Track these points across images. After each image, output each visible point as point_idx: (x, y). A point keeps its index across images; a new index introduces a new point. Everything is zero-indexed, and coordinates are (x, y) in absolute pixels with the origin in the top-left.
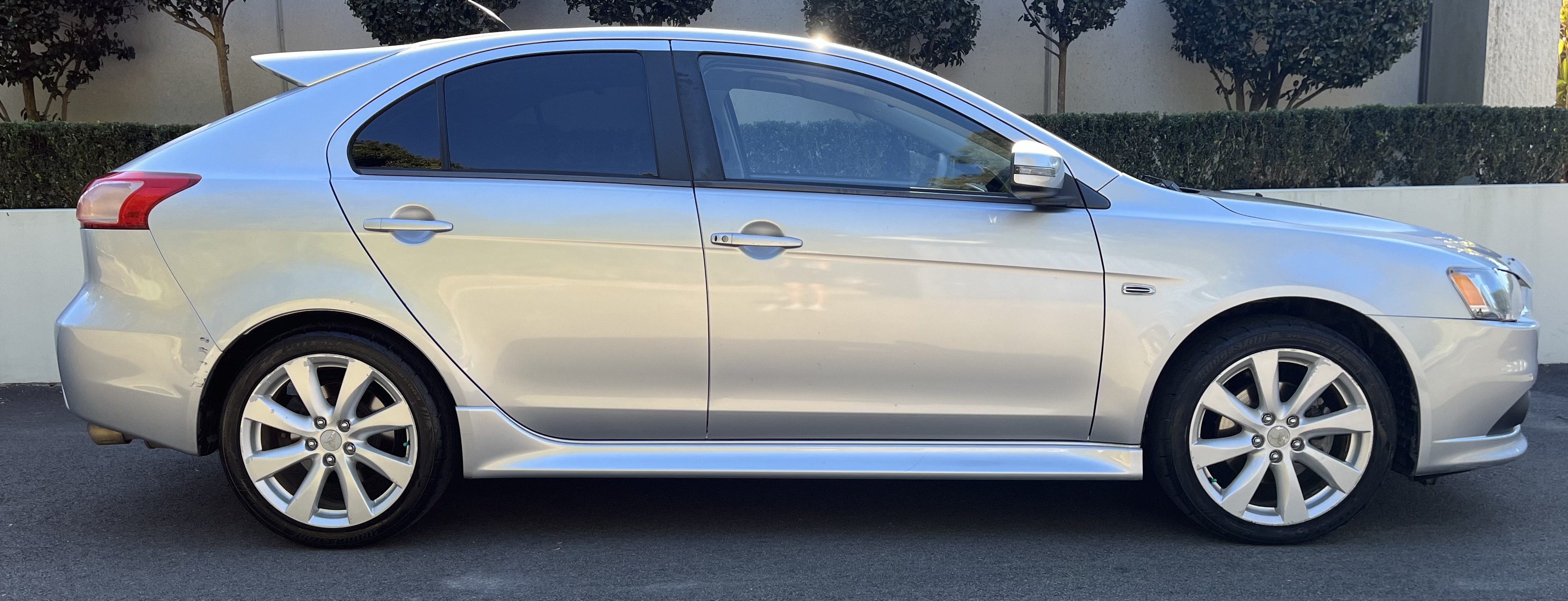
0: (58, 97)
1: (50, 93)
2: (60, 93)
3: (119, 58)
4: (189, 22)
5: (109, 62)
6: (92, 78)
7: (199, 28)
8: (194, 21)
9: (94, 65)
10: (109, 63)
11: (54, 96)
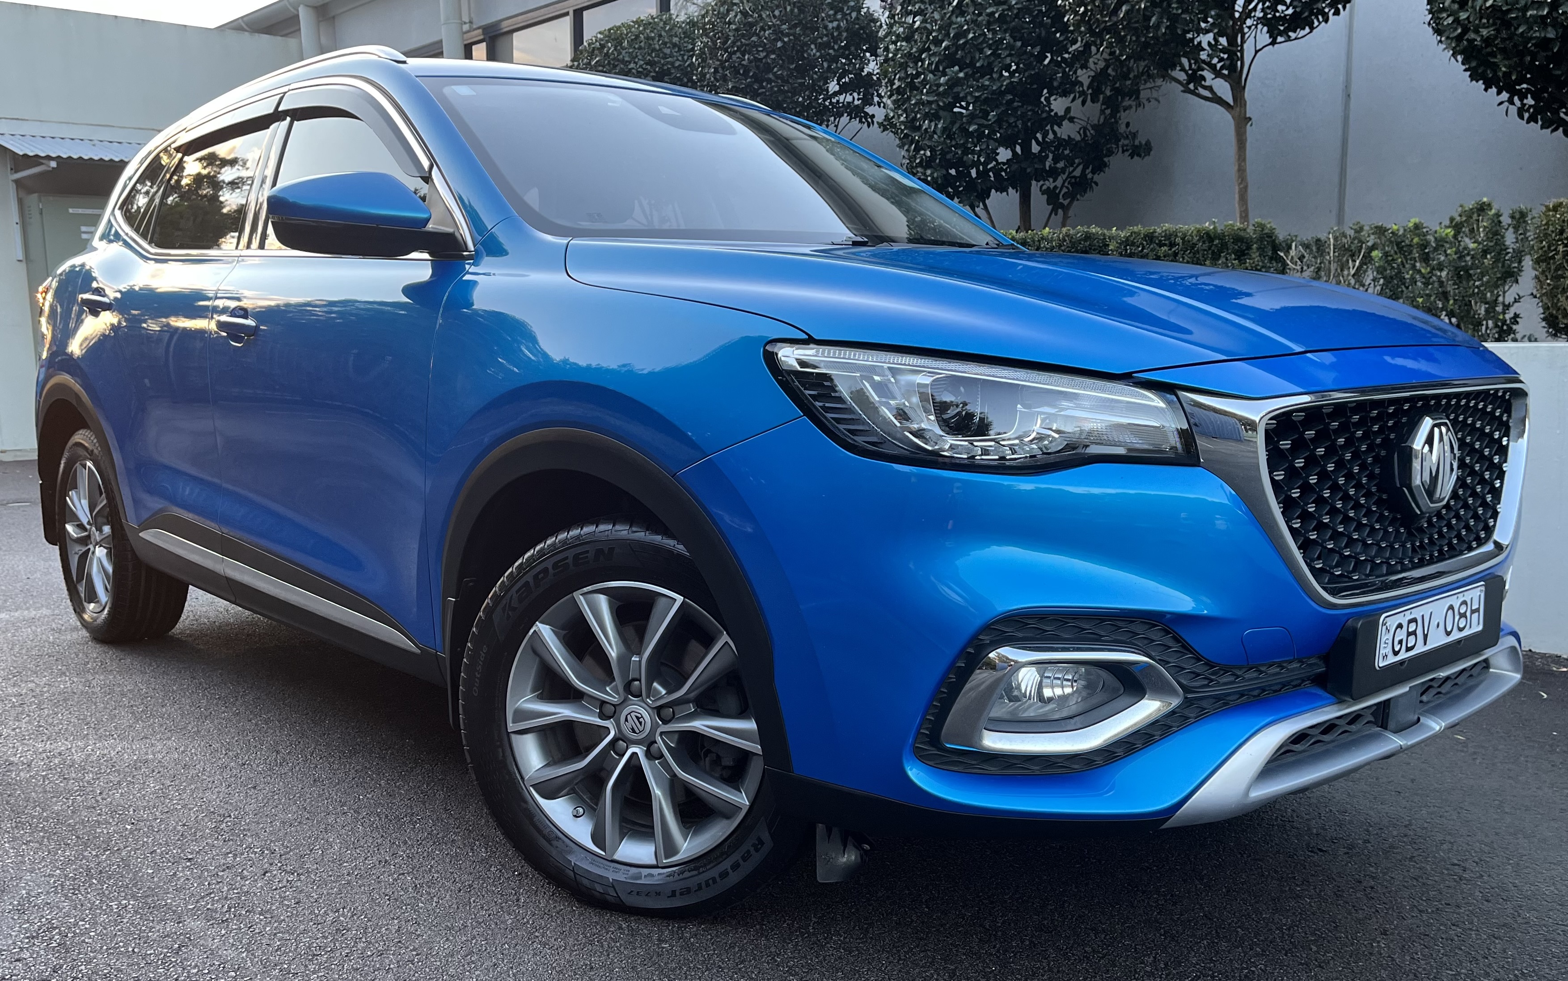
0: (1061, 211)
1: (1051, 206)
2: (1062, 206)
3: (1133, 155)
4: (1201, 91)
5: (1118, 162)
6: (1097, 184)
7: (1218, 100)
9: (1100, 167)
11: (1055, 211)
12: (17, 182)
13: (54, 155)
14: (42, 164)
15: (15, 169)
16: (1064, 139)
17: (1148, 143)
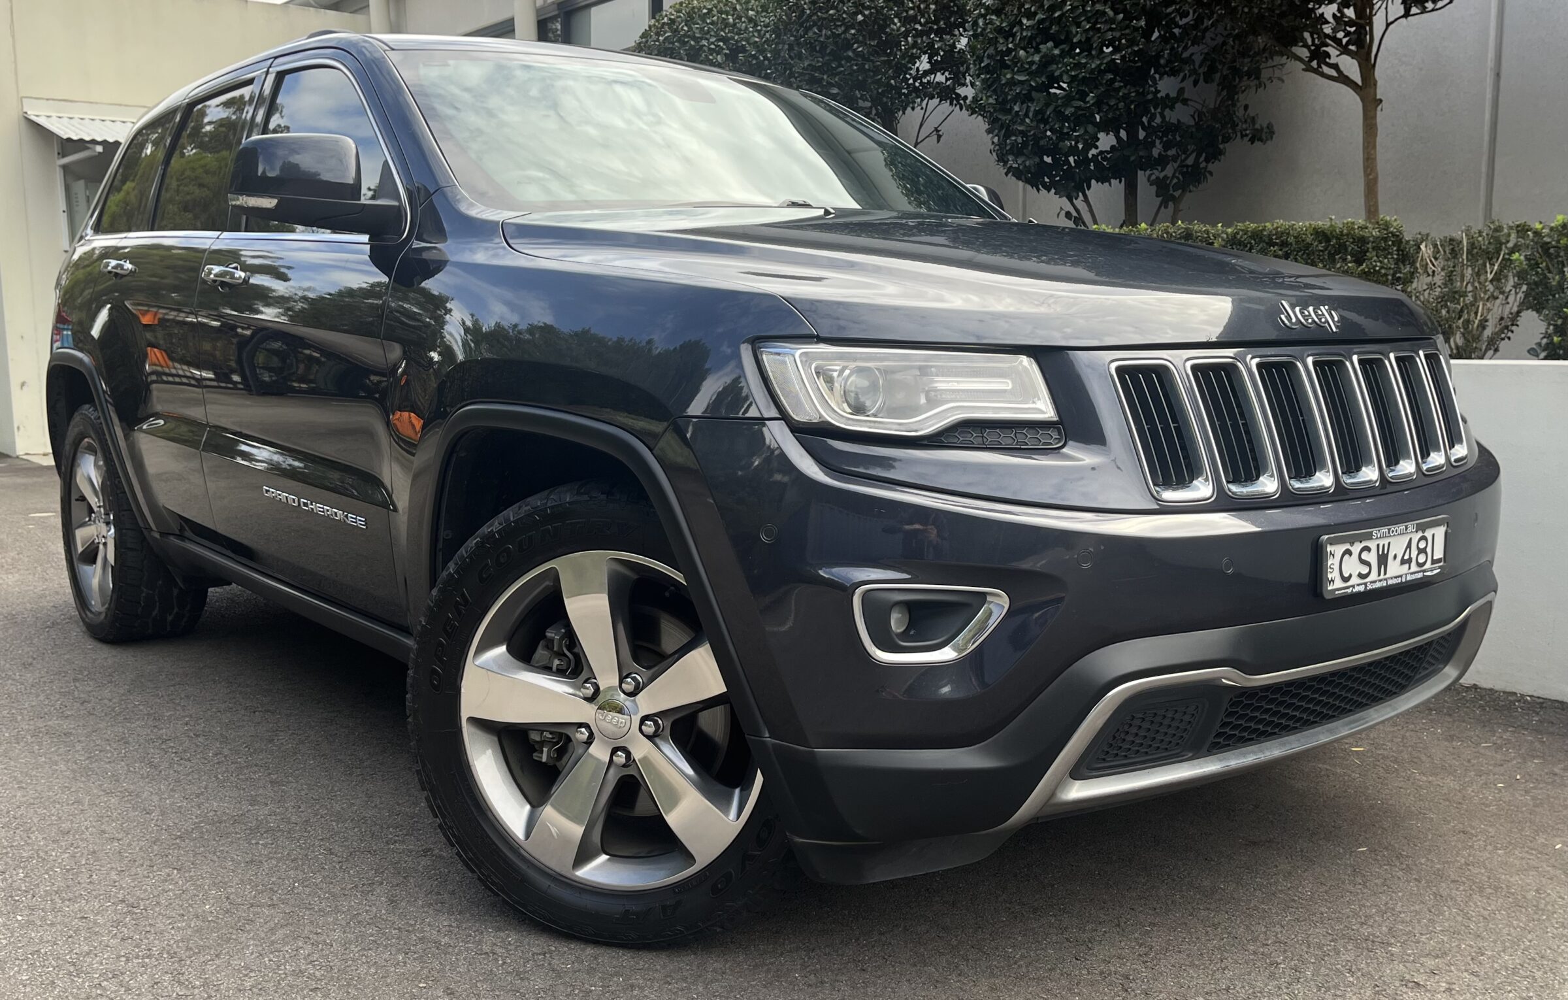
0: (1171, 204)
1: (1161, 199)
2: (1173, 198)
3: (1252, 141)
4: (1326, 69)
6: (1211, 173)
7: (1344, 79)
8: (1335, 67)
9: (1215, 154)
10: (1236, 150)
11: (1165, 204)
12: (65, 168)
13: (99, 139)
14: (88, 148)
15: (63, 154)
16: (1174, 124)
17: (1270, 127)
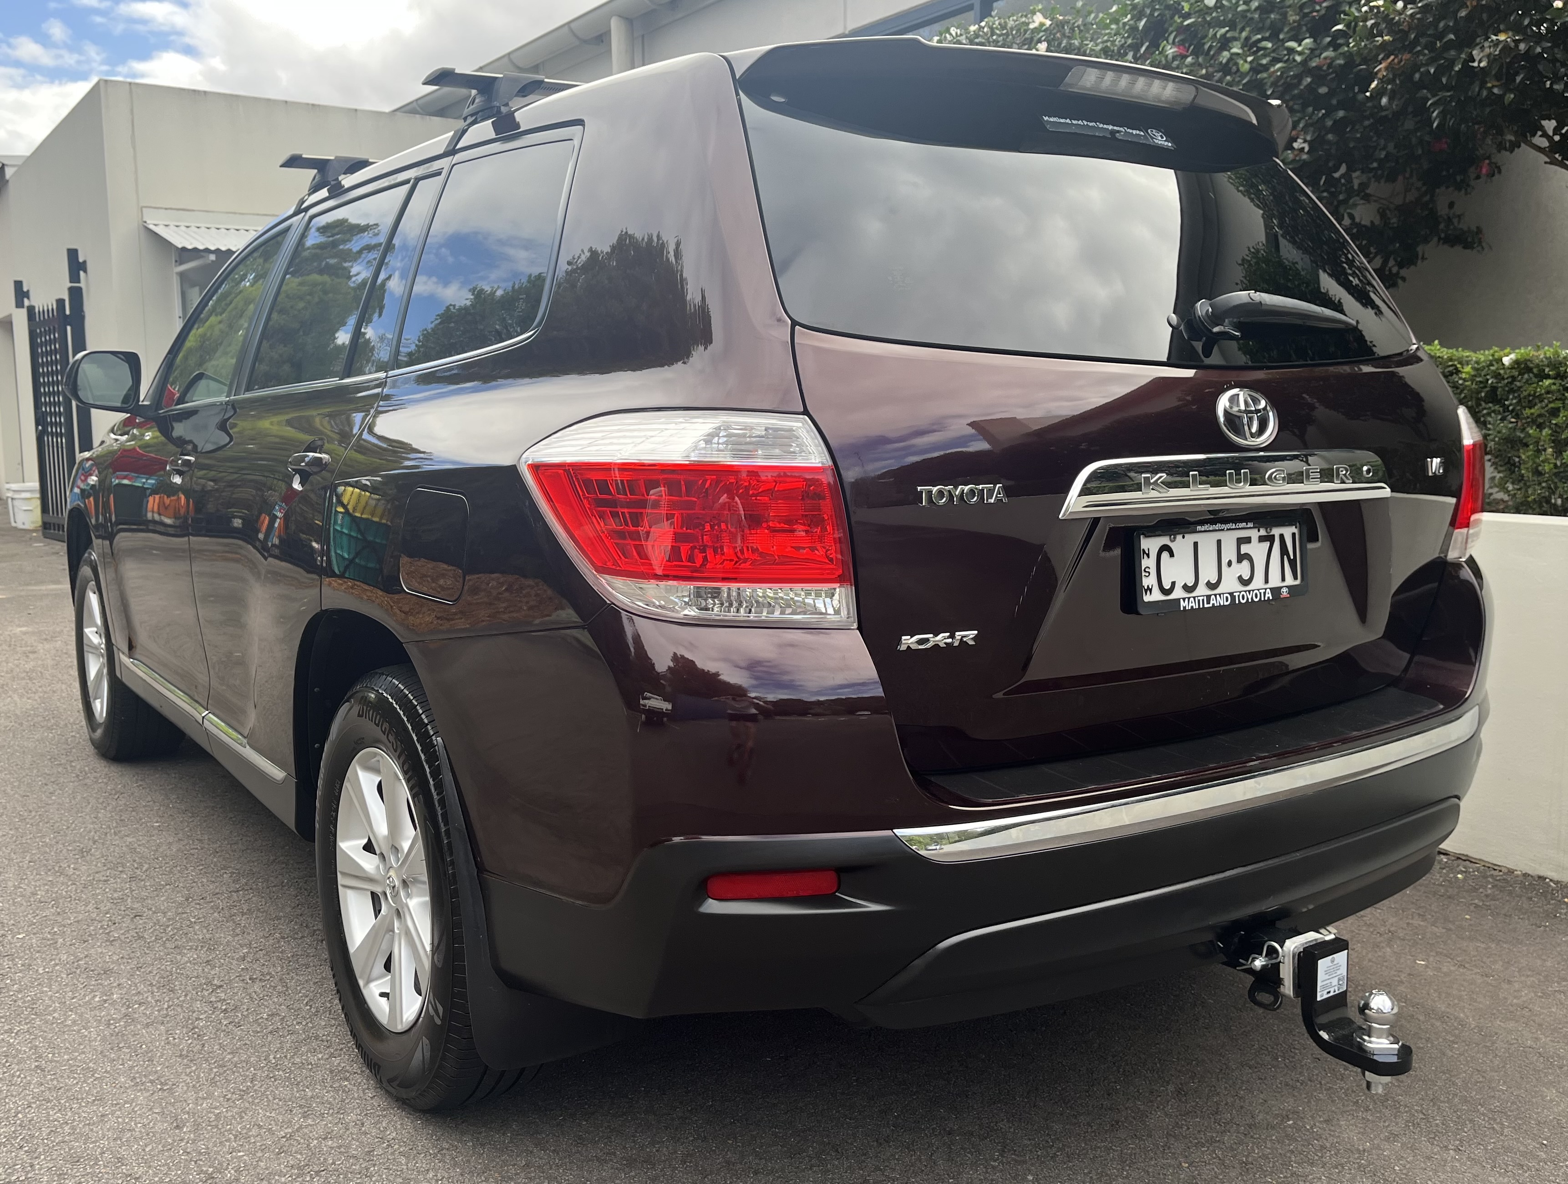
12: (182, 275)
13: (213, 248)
14: (203, 257)
15: (180, 262)
16: (1365, 226)
17: (1479, 230)
